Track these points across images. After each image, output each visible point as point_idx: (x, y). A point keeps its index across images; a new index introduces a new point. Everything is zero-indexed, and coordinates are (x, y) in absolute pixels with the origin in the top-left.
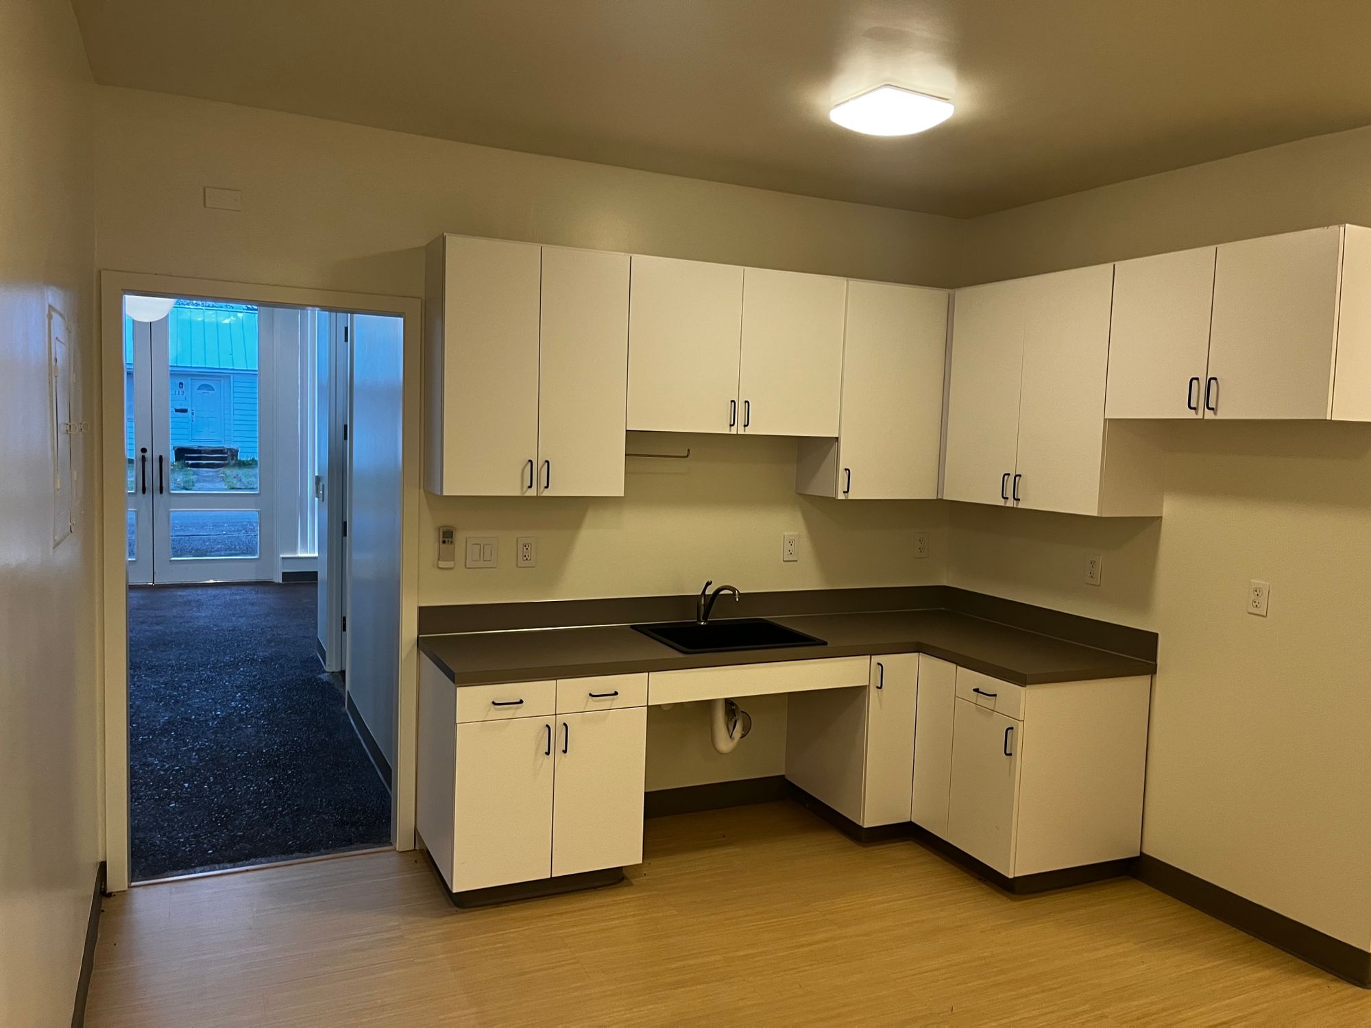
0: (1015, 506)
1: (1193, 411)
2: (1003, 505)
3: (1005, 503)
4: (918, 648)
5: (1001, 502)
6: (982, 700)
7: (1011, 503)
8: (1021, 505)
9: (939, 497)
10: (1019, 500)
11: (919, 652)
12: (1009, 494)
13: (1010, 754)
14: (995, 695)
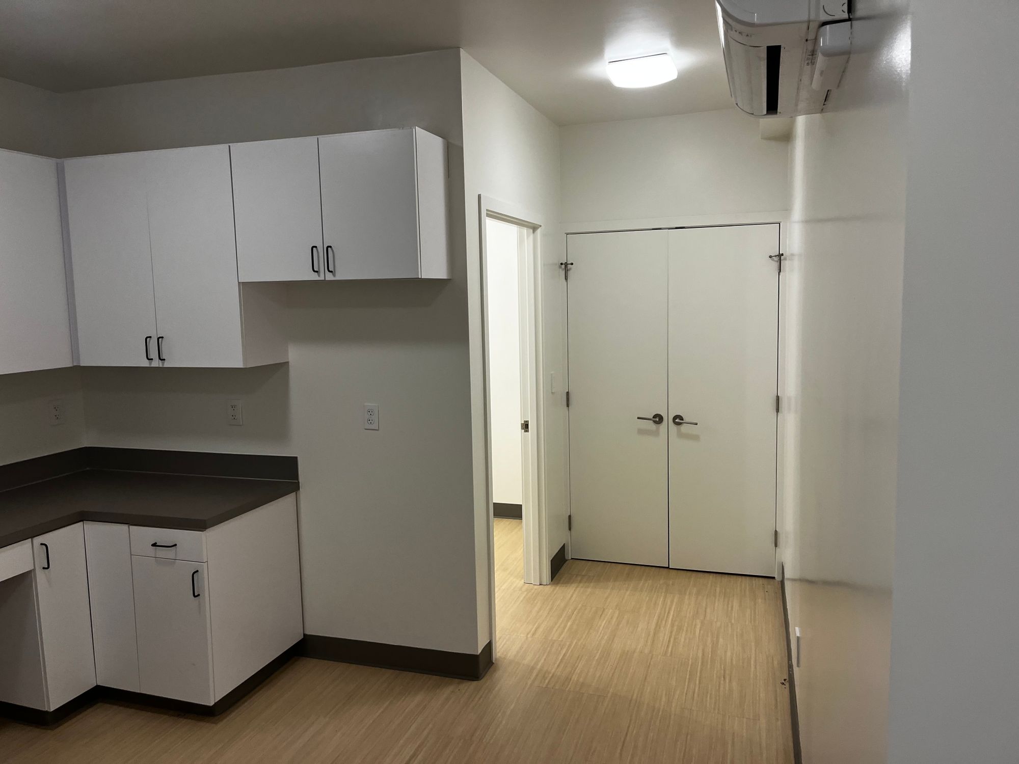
0: (161, 366)
1: (316, 273)
2: (148, 366)
3: (150, 364)
4: (82, 517)
5: (145, 363)
6: (161, 553)
7: (156, 363)
8: (167, 365)
9: (75, 364)
10: (164, 360)
11: (82, 521)
12: (154, 354)
13: (199, 595)
14: (176, 545)
